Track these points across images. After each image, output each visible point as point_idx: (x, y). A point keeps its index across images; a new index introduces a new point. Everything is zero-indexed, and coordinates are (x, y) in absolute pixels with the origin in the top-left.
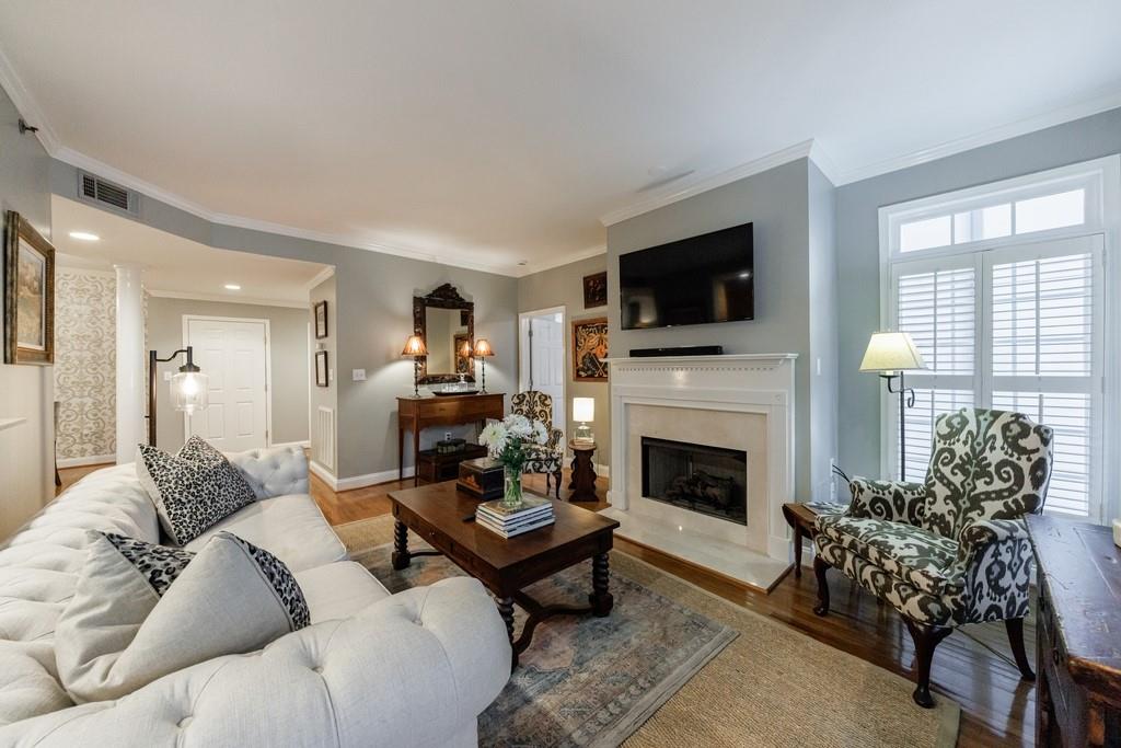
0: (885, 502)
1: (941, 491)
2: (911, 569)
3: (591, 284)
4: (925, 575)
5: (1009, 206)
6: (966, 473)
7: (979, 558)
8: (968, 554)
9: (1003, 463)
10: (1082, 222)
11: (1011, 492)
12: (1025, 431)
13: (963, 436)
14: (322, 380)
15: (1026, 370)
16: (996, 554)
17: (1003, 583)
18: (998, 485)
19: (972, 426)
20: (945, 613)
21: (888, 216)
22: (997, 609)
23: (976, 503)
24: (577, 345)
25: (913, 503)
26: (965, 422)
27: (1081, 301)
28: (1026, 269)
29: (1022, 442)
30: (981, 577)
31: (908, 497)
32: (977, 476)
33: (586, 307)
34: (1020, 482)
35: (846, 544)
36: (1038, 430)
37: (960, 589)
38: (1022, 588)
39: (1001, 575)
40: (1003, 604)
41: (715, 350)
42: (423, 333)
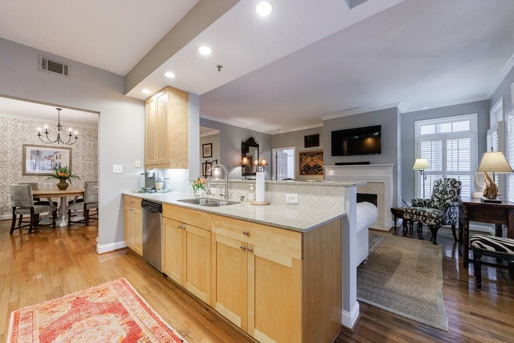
0: (422, 204)
1: (436, 199)
2: (432, 214)
3: (308, 139)
4: (435, 214)
5: (451, 124)
6: (442, 194)
7: (446, 210)
8: (444, 210)
9: (451, 190)
10: (469, 129)
11: (453, 197)
12: (456, 182)
13: (441, 185)
14: (204, 174)
15: (455, 169)
16: (450, 209)
17: (452, 216)
18: (450, 196)
19: (443, 182)
20: (440, 222)
21: (417, 123)
22: (450, 222)
23: (444, 201)
24: (301, 161)
25: (429, 203)
26: (441, 181)
27: (468, 151)
28: (455, 141)
29: (455, 185)
30: (447, 215)
31: (427, 202)
32: (445, 194)
33: (305, 147)
34: (454, 195)
35: (414, 213)
36: (458, 182)
37: (443, 216)
38: (455, 218)
39: (451, 214)
40: (451, 221)
41: (368, 163)
42: (245, 156)
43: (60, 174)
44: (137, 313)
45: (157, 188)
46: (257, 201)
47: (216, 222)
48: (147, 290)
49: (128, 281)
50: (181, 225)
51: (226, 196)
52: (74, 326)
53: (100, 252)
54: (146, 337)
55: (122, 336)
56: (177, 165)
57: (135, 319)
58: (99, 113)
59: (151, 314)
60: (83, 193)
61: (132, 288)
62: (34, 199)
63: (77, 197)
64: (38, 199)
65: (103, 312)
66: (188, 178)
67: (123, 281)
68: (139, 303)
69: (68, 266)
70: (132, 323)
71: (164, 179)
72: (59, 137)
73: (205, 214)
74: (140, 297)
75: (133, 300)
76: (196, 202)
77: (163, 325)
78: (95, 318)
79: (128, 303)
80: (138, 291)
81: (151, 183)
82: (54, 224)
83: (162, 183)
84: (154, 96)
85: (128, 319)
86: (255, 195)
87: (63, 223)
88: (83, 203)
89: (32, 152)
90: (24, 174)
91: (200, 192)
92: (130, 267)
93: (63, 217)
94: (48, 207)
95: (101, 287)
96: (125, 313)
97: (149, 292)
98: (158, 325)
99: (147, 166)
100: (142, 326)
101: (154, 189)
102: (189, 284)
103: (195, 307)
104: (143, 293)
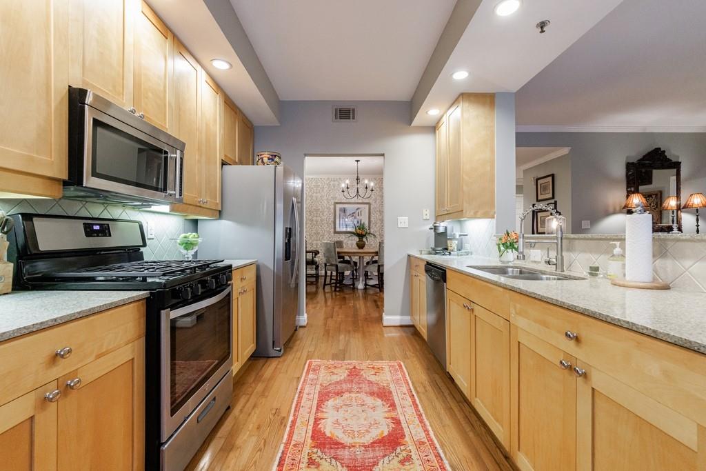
42: (637, 191)
43: (358, 231)
44: (406, 414)
45: (449, 248)
46: (628, 278)
47: (518, 306)
48: (425, 387)
49: (406, 367)
50: (467, 303)
51: (559, 266)
52: (346, 395)
53: (385, 323)
54: (408, 449)
55: (383, 431)
56: (476, 213)
57: (402, 418)
58: (383, 155)
59: (421, 421)
60: (376, 253)
61: (408, 378)
62: (339, 257)
63: (373, 257)
64: (343, 257)
65: (372, 394)
66: (494, 234)
67: (400, 366)
68: (410, 400)
69: (355, 331)
70: (397, 422)
71: (460, 235)
72: (358, 192)
73: (501, 289)
74: (414, 393)
75: (405, 394)
76: (502, 271)
77: (432, 444)
78: (363, 396)
79: (399, 394)
80: (413, 384)
81: (441, 241)
82: (354, 284)
83: (456, 242)
84: (445, 115)
85: (393, 415)
86: (624, 265)
87: (360, 286)
88: (376, 265)
89: (341, 210)
90: (335, 232)
91: (511, 256)
92: (412, 350)
93: (361, 279)
94: (349, 266)
95: (378, 364)
96: (393, 405)
97: (426, 391)
98: (425, 440)
99: (439, 217)
100: (407, 432)
101: (447, 249)
102: (479, 401)
103: (487, 444)
104: (418, 389)
